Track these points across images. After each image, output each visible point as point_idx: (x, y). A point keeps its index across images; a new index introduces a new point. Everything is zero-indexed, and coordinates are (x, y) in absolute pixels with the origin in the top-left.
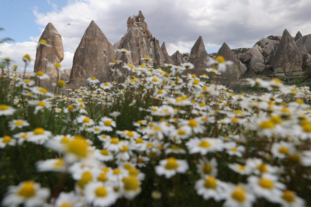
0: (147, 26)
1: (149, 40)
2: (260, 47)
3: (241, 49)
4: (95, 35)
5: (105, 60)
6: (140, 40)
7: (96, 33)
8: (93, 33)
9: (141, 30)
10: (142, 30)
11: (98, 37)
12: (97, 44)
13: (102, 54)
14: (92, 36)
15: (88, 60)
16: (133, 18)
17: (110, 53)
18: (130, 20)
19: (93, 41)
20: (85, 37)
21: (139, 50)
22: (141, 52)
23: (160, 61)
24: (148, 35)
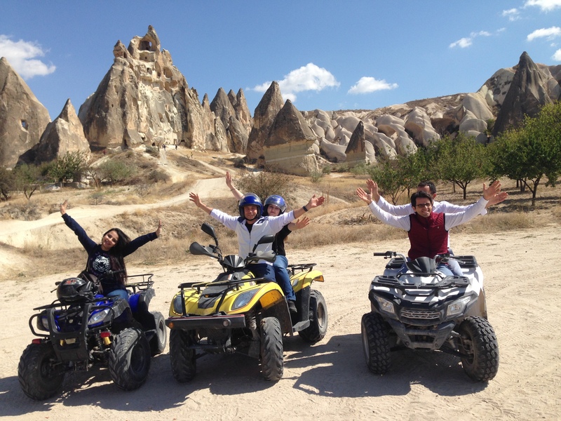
1: (173, 89)
6: (130, 93)
7: (5, 83)
9: (148, 69)
10: (151, 68)
11: (9, 92)
12: (6, 105)
13: (17, 126)
16: (133, 42)
17: (36, 123)
18: (117, 48)
21: (124, 115)
22: (128, 118)
23: (194, 134)
24: (171, 79)
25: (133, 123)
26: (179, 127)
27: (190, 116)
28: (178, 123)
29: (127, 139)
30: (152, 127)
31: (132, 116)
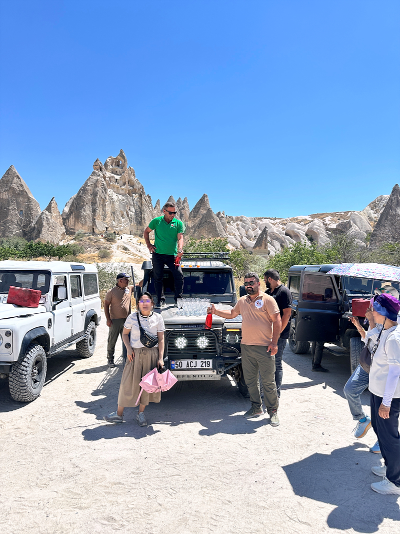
1: (134, 195)
2: (372, 212)
4: (9, 186)
7: (12, 183)
8: (7, 183)
9: (117, 179)
12: (10, 199)
14: (6, 188)
17: (30, 213)
19: (6, 195)
21: (94, 211)
24: (133, 187)
25: (100, 216)
26: (135, 222)
27: (144, 215)
28: (134, 219)
29: (95, 227)
30: (114, 221)
31: (99, 212)
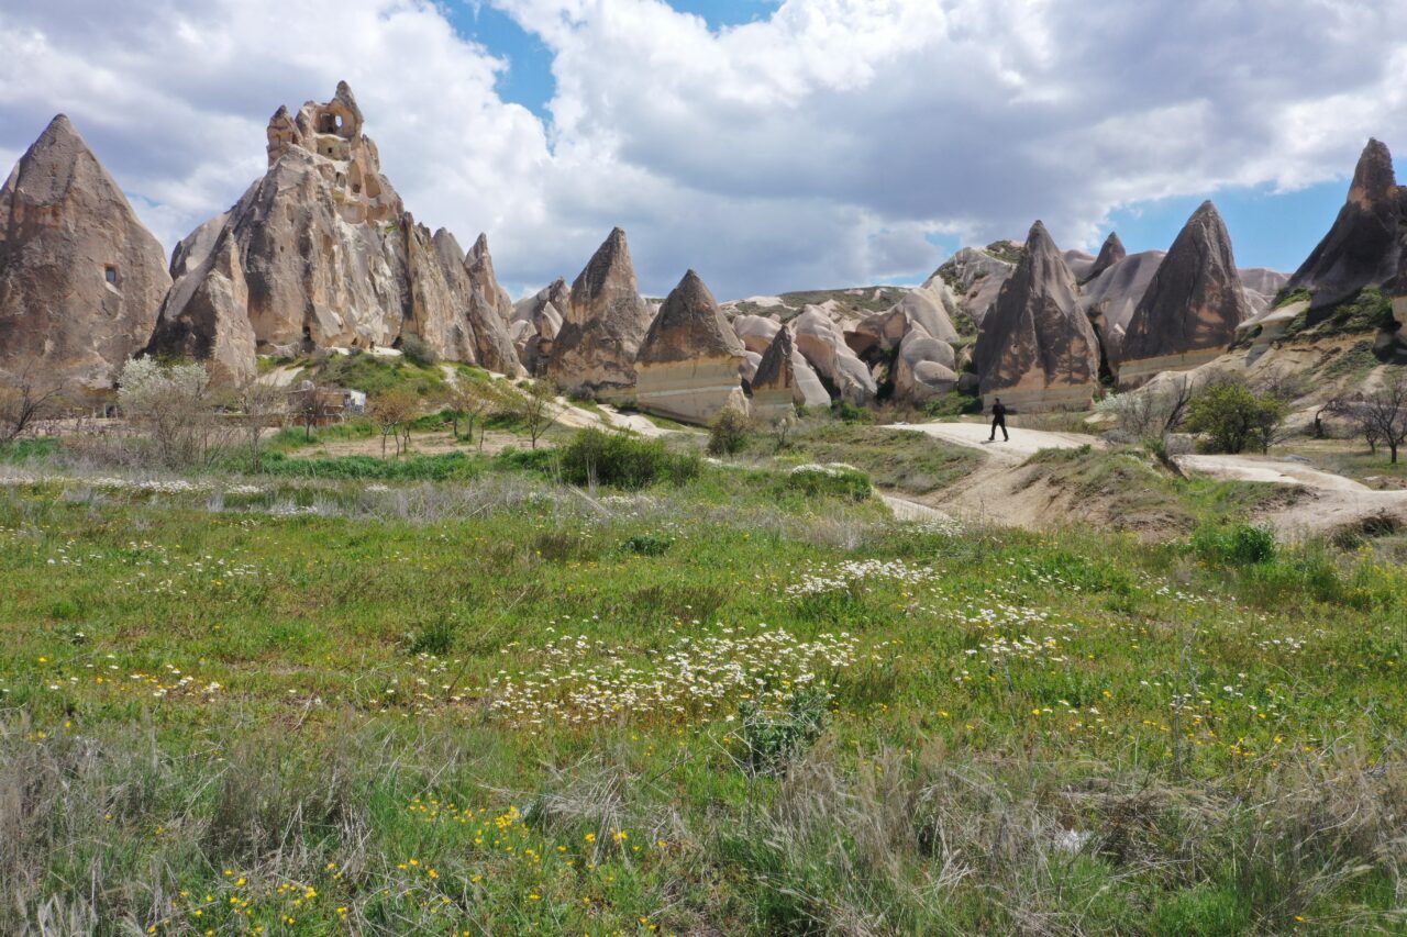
0: (376, 155)
1: (380, 224)
2: (949, 290)
3: (878, 293)
4: (63, 184)
5: (110, 309)
6: (318, 225)
7: (71, 176)
8: (54, 175)
9: (338, 174)
10: (344, 173)
11: (80, 198)
12: (72, 228)
13: (97, 279)
14: (52, 188)
15: (19, 299)
16: (305, 112)
17: (139, 276)
18: (280, 122)
19: (55, 214)
20: (12, 188)
21: (308, 271)
22: (315, 279)
23: (429, 325)
24: (378, 200)
25: (323, 290)
26: (396, 306)
27: (420, 286)
28: (393, 298)
29: (312, 325)
30: (353, 303)
31: (320, 276)
